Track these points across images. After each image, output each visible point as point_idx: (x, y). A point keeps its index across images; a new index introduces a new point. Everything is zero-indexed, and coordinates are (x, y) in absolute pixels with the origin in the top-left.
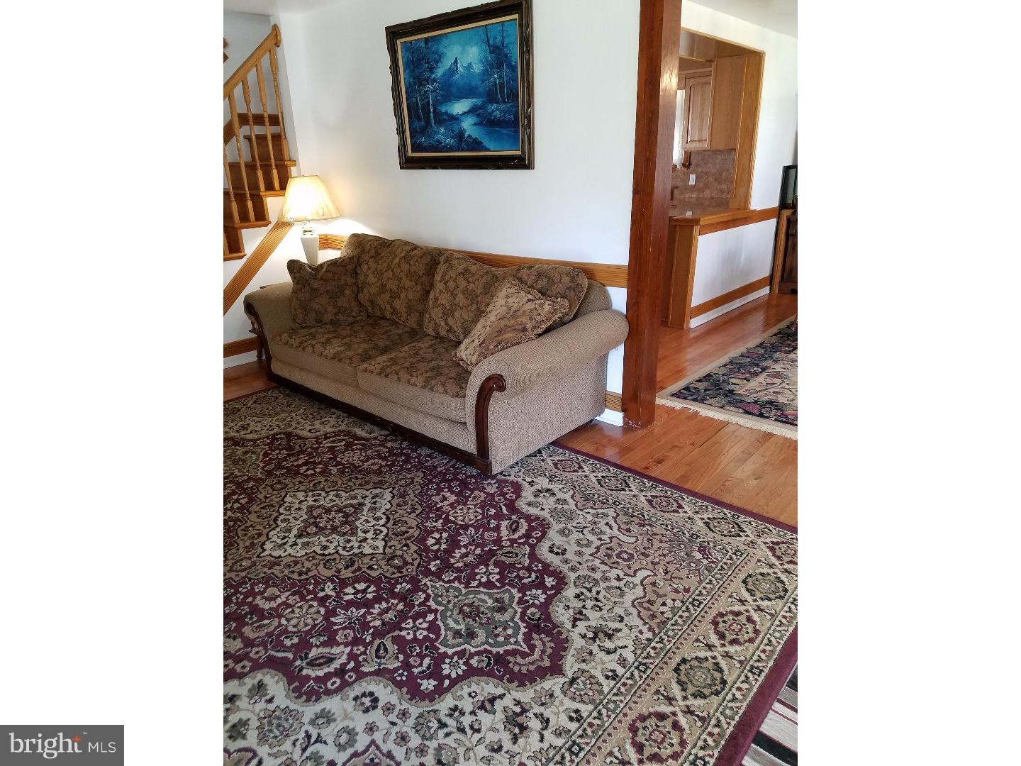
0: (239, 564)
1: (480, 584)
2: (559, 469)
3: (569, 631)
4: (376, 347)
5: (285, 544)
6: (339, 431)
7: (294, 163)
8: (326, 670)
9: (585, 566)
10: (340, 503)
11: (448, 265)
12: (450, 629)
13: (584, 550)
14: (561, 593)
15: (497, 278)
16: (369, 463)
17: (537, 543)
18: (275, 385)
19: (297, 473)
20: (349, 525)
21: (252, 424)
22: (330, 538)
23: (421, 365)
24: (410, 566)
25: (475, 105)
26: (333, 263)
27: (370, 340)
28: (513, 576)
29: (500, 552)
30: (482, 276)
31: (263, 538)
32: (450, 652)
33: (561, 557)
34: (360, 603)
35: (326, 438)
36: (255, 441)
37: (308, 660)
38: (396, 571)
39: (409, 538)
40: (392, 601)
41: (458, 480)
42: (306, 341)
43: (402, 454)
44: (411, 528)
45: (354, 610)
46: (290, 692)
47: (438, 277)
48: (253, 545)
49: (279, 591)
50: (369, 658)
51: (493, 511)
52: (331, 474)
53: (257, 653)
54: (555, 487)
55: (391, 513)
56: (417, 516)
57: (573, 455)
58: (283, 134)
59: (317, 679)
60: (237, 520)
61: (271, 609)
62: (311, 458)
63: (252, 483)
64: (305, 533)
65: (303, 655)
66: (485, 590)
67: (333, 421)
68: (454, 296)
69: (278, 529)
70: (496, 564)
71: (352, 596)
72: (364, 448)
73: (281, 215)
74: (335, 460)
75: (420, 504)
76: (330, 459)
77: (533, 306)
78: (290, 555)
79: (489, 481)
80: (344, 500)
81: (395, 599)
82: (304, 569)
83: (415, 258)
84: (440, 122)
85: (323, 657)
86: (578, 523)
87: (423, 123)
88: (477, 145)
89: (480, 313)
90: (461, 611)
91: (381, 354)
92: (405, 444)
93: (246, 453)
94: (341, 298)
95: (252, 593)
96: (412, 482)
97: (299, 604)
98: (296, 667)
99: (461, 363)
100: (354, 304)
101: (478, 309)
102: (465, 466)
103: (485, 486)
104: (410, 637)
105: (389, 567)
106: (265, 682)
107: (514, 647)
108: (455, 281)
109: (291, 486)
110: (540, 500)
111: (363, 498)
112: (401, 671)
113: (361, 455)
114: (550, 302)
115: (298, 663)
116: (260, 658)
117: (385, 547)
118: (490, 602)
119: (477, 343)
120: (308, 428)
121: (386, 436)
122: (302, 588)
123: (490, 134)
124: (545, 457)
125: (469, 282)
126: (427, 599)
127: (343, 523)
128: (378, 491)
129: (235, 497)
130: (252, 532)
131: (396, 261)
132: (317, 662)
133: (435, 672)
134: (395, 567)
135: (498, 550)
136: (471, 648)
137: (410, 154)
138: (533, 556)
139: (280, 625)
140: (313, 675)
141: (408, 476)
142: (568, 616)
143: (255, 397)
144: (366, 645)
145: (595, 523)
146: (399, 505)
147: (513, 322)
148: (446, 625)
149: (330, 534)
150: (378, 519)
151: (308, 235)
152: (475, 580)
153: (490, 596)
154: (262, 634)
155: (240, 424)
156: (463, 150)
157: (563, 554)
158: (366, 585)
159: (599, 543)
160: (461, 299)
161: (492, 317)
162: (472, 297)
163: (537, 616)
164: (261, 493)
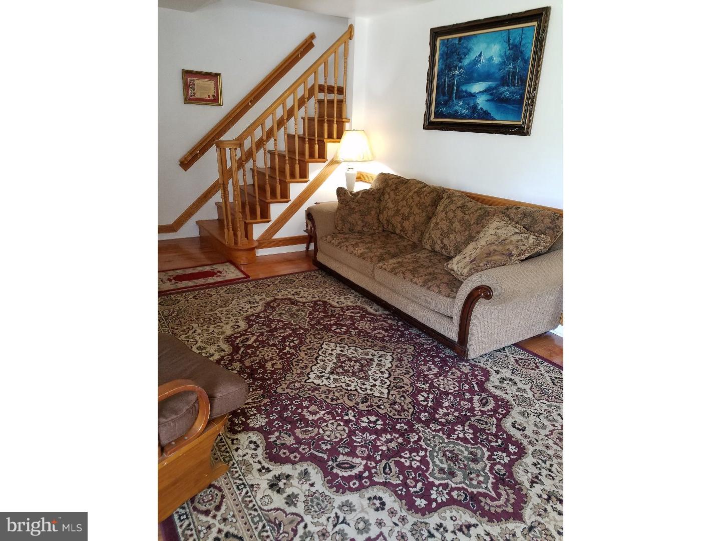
0: (293, 384)
1: (458, 438)
2: (519, 365)
3: (528, 489)
4: (388, 253)
5: (323, 376)
6: (356, 306)
7: (349, 120)
8: (349, 473)
9: (540, 443)
10: (357, 356)
11: (450, 200)
12: (437, 466)
13: (540, 430)
14: (521, 459)
15: (488, 213)
16: (376, 332)
17: (502, 418)
18: (317, 268)
19: (330, 330)
20: (364, 373)
21: (302, 291)
22: (351, 379)
23: (421, 270)
24: (406, 412)
25: (490, 87)
26: (366, 192)
27: (384, 247)
28: (484, 438)
29: (473, 418)
30: (476, 211)
31: (308, 370)
32: (437, 482)
33: (521, 432)
34: (372, 430)
35: (348, 310)
36: (304, 303)
37: (337, 463)
38: (396, 413)
39: (405, 392)
40: (394, 435)
41: (439, 357)
42: (342, 242)
43: (398, 330)
44: (406, 384)
45: (368, 435)
46: (325, 482)
47: (440, 208)
48: (302, 373)
49: (319, 408)
50: (378, 472)
51: (467, 387)
52: (352, 335)
53: (304, 449)
54: (517, 379)
55: (392, 371)
56: (410, 377)
57: (531, 357)
58: (344, 100)
59: (343, 478)
60: (292, 354)
61: (313, 420)
62: (338, 321)
63: (302, 331)
64: (335, 372)
65: (334, 459)
66: (462, 443)
67: (352, 298)
68: (452, 223)
69: (318, 365)
70: (471, 426)
71: (367, 424)
72: (372, 320)
73: (336, 156)
74: (354, 326)
75: (413, 369)
76: (351, 324)
77: (520, 238)
78: (325, 385)
79: (463, 363)
80: (360, 354)
81: (396, 433)
82: (335, 397)
83: (425, 193)
84: (459, 97)
85: (347, 463)
86: (535, 410)
87: (446, 98)
88: (486, 115)
89: (471, 238)
90: (444, 455)
91: (392, 258)
92: (400, 323)
93: (298, 310)
94: (368, 216)
95: (300, 406)
96: (406, 352)
97: (331, 422)
98: (329, 466)
99: (452, 272)
100: (375, 221)
101: (470, 235)
102: (445, 348)
103: (461, 366)
104: (407, 464)
105: (391, 409)
106: (309, 471)
107: (485, 491)
108: (454, 212)
109: (326, 337)
110: (504, 386)
111: (372, 355)
112: (401, 488)
113: (370, 325)
114: (534, 237)
115: (330, 463)
116: (306, 453)
117: (388, 394)
118: (466, 453)
119: (467, 259)
120: (337, 301)
121: (387, 315)
122: (334, 410)
123: (498, 108)
124: (508, 353)
125: (465, 214)
126: (420, 439)
127: (360, 370)
128: (382, 353)
129: (291, 338)
130: (302, 364)
131: (410, 194)
132: (344, 466)
133: (425, 495)
134: (396, 411)
135: (471, 416)
136: (452, 483)
137: (432, 119)
138: (499, 426)
139: (319, 433)
140: (341, 475)
141: (403, 347)
142: (527, 478)
143: (304, 274)
144: (377, 462)
145: (549, 412)
146: (397, 366)
147: (500, 248)
148: (434, 462)
149: (352, 376)
150: (383, 373)
151: (351, 171)
152: (454, 434)
153: (467, 449)
154: (307, 437)
155: (295, 290)
156: (474, 119)
157: (524, 431)
158: (376, 418)
159: (552, 428)
160: (457, 226)
161: (482, 242)
162: (466, 225)
163: (502, 472)
164: (307, 339)
